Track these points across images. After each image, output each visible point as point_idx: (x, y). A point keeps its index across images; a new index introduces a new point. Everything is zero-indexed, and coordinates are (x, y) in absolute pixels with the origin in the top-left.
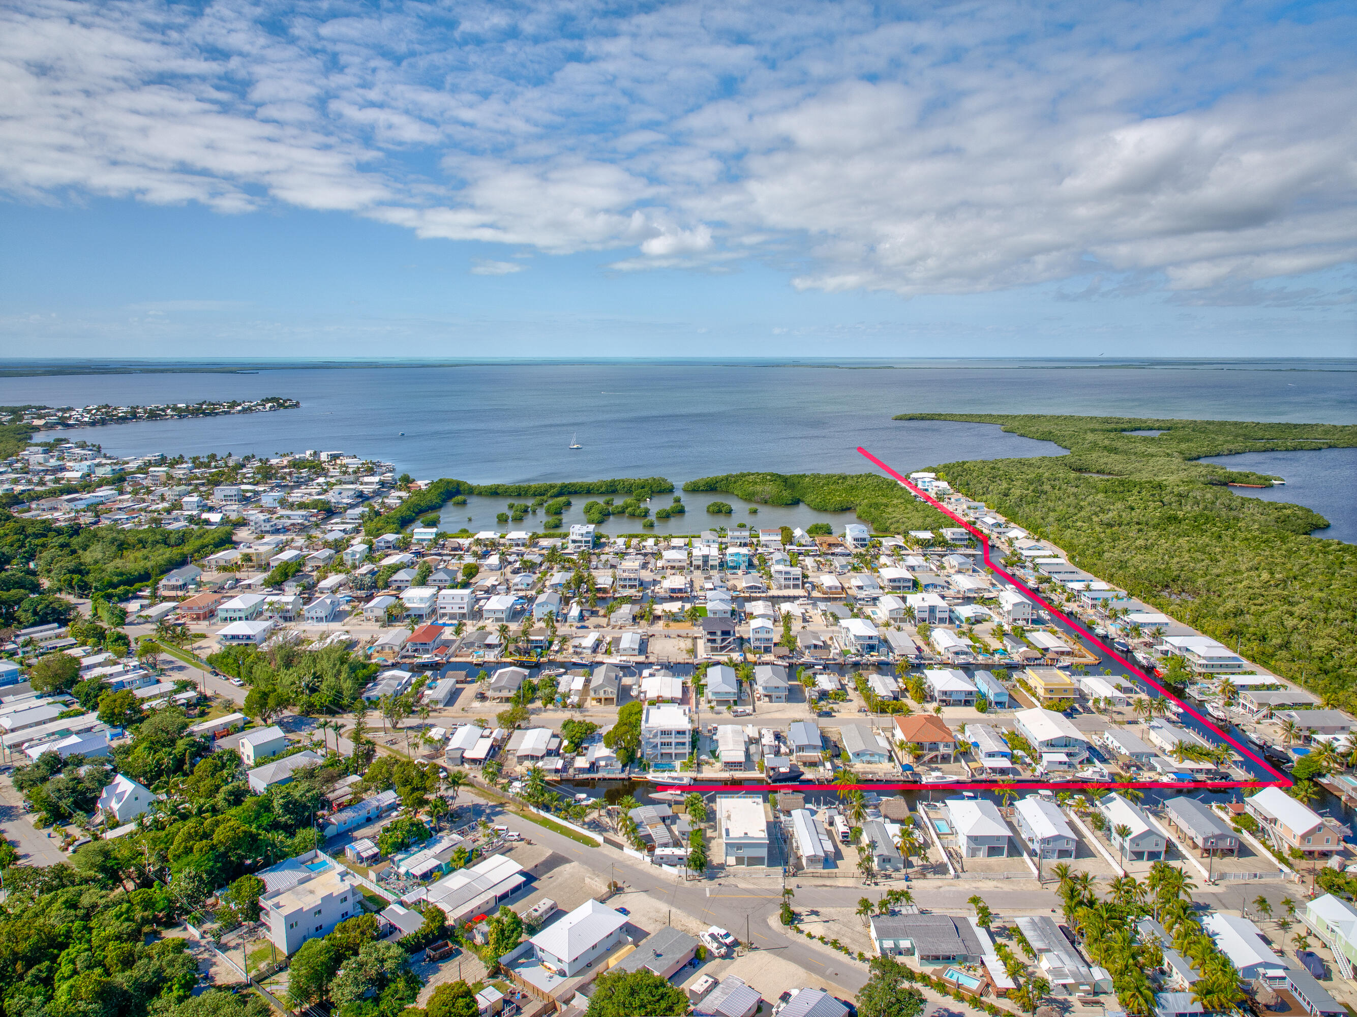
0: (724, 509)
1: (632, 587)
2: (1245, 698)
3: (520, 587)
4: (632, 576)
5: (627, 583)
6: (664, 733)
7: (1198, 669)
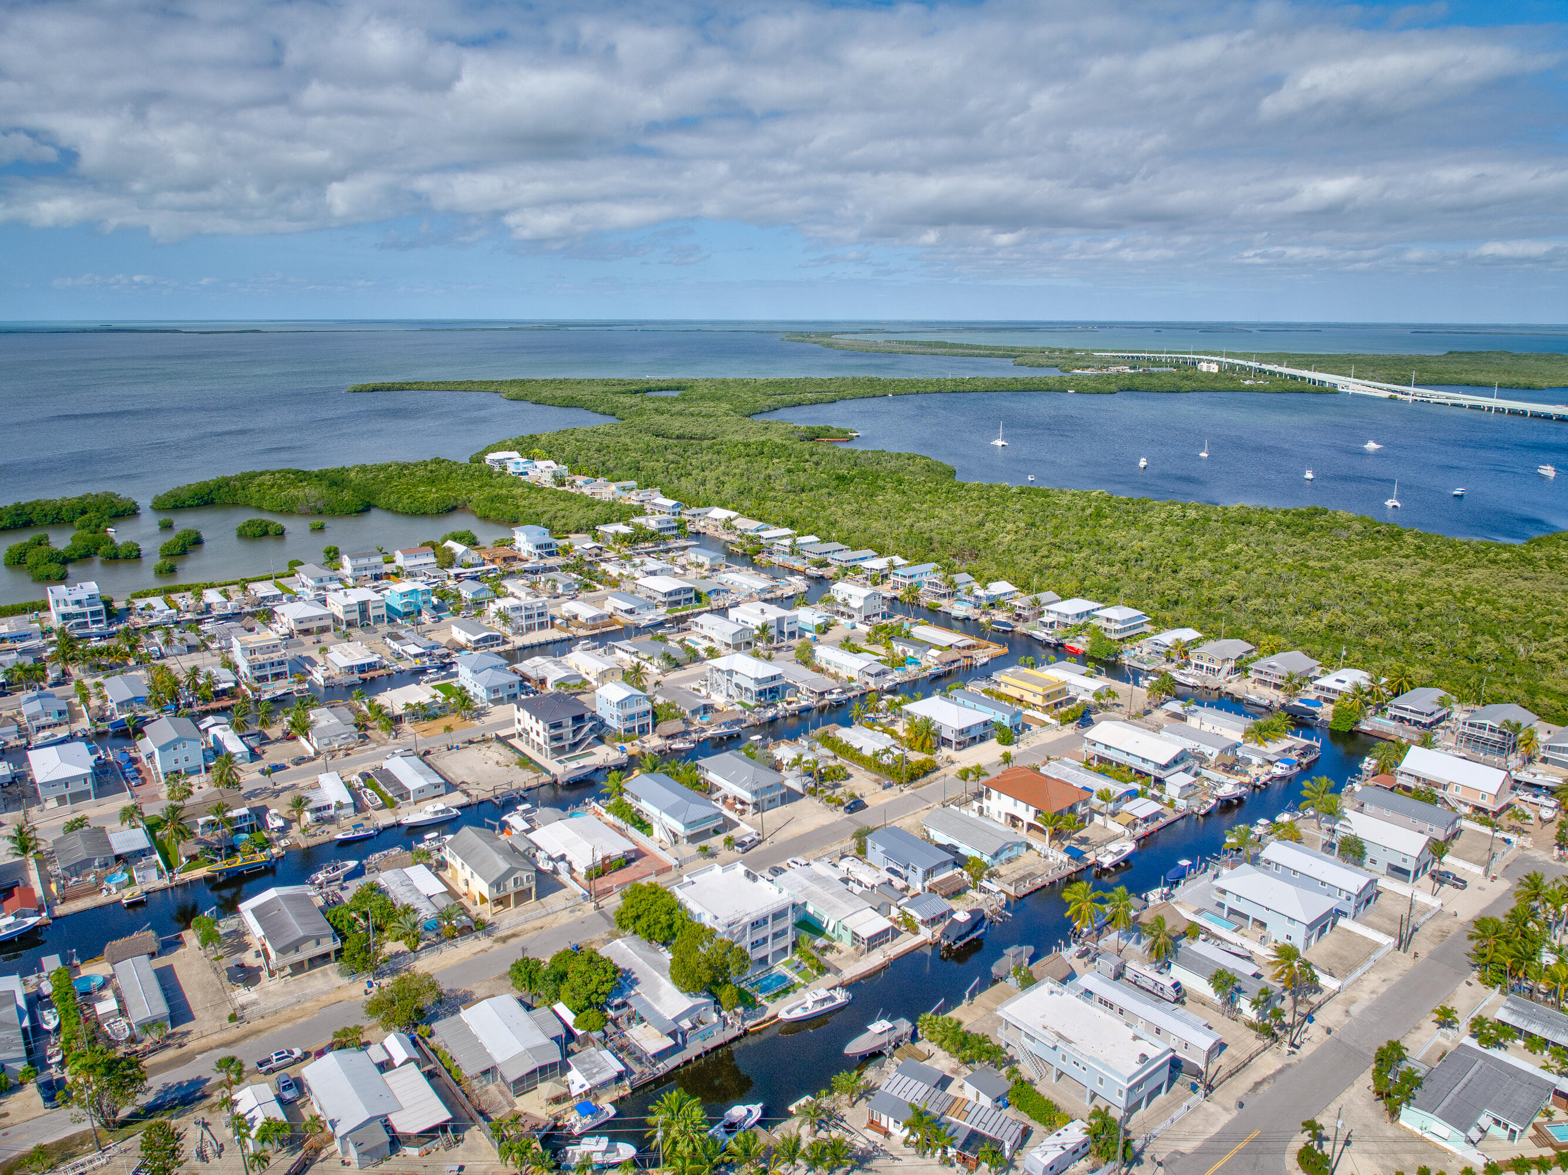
0: (272, 530)
1: (277, 676)
2: (1200, 657)
3: (43, 721)
4: (275, 656)
5: (269, 671)
6: (756, 924)
7: (1116, 637)
